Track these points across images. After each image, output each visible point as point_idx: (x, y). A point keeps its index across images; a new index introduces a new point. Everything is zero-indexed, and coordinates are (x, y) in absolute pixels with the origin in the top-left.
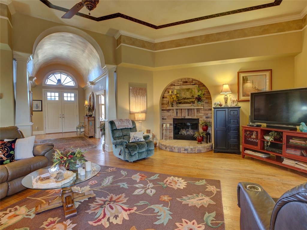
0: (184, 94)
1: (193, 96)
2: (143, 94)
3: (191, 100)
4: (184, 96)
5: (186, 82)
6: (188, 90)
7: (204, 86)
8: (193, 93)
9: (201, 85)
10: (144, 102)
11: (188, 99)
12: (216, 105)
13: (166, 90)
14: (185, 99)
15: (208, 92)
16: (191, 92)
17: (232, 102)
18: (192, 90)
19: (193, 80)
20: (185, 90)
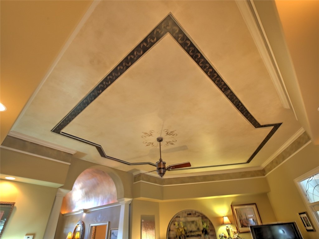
0: (190, 226)
1: (198, 229)
2: (152, 227)
3: (197, 233)
4: (190, 229)
5: (190, 214)
6: (193, 222)
7: (206, 218)
8: (198, 225)
9: (204, 218)
10: (153, 236)
11: (194, 232)
12: (220, 237)
13: (172, 222)
14: (191, 232)
15: (211, 224)
16: (196, 225)
17: (233, 234)
18: (196, 223)
19: (196, 212)
20: (191, 223)
